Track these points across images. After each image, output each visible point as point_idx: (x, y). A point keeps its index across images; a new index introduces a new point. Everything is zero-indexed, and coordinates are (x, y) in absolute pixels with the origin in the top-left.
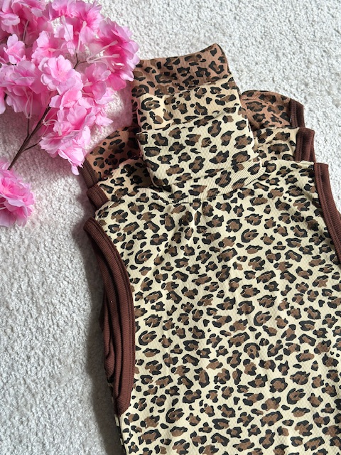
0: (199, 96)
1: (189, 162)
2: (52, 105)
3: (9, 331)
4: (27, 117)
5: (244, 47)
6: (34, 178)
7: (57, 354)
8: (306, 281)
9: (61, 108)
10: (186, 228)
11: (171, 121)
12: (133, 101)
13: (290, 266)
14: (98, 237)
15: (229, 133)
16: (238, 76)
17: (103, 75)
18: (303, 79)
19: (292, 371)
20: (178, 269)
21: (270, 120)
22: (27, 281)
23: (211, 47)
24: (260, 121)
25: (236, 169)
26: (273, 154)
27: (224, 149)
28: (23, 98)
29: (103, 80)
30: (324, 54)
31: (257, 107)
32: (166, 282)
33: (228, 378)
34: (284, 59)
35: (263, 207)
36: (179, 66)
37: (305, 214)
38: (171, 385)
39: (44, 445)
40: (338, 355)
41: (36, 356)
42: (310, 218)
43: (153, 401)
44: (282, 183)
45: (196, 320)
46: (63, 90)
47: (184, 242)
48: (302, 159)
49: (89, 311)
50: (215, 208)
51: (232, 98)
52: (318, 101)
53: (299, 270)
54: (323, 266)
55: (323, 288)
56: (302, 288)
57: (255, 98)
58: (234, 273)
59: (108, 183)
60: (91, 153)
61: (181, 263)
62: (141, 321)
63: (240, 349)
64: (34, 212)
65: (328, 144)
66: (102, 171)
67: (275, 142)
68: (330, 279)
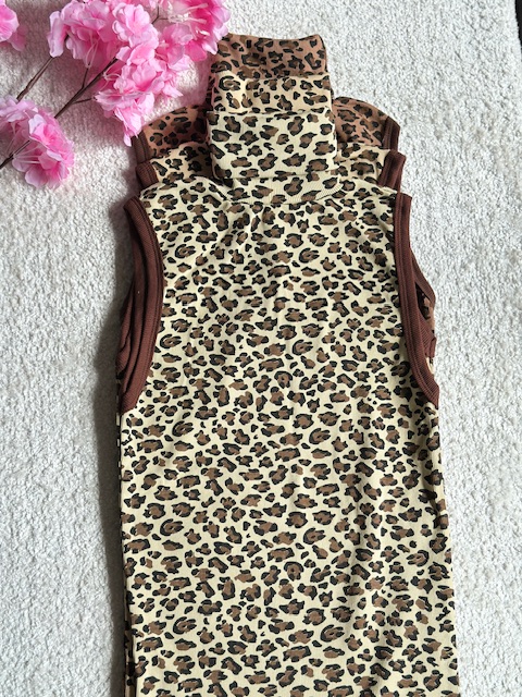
0: (286, 89)
1: (260, 157)
2: (120, 56)
3: (14, 301)
4: (87, 66)
8: (359, 318)
9: (129, 63)
10: (240, 231)
11: (249, 109)
12: (210, 77)
13: (346, 297)
14: (139, 219)
15: (311, 135)
17: (183, 39)
18: (407, 100)
19: (322, 410)
20: (221, 275)
21: (360, 135)
23: (311, 37)
24: (349, 133)
25: (310, 178)
26: (355, 174)
27: (301, 152)
28: (87, 44)
29: (182, 44)
30: (437, 77)
31: (349, 117)
32: (204, 286)
33: (251, 403)
34: (391, 72)
35: (332, 228)
36: (272, 49)
37: (375, 245)
38: (186, 397)
39: (29, 432)
40: (375, 403)
41: (40, 336)
42: (379, 251)
43: (162, 409)
44: (358, 207)
45: (229, 333)
46: (136, 42)
47: (235, 246)
48: (386, 186)
49: (111, 300)
50: (277, 216)
51: (323, 99)
52: (418, 128)
53: (355, 304)
54: (381, 306)
55: (376, 328)
56: (353, 325)
57: (350, 107)
58: (282, 292)
59: (162, 162)
60: (151, 125)
61: (226, 269)
62: (167, 321)
63: (271, 375)
64: (70, 178)
66: (158, 148)
67: (360, 160)
68: (386, 321)
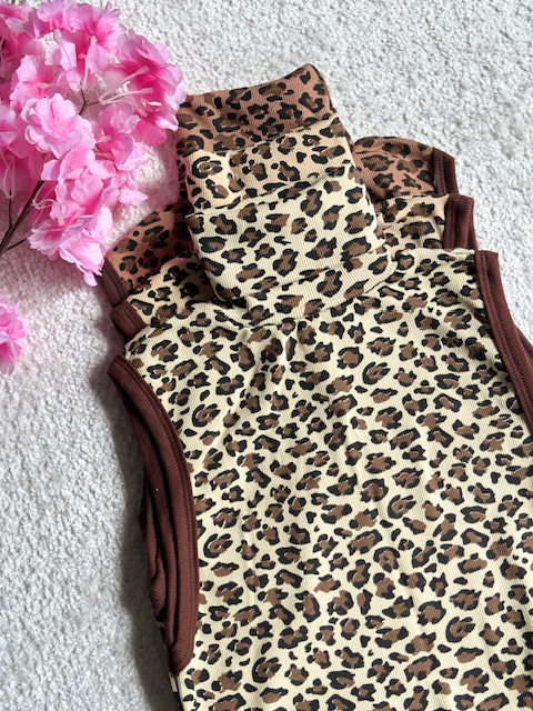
0: (285, 151)
1: (273, 258)
2: (46, 176)
4: (8, 196)
5: (356, 66)
6: (24, 294)
7: (73, 577)
8: (469, 443)
9: (61, 181)
10: (272, 365)
11: (242, 193)
12: (179, 162)
13: (443, 419)
14: (131, 387)
15: (336, 209)
16: (347, 114)
17: (127, 124)
18: (452, 116)
19: (453, 589)
20: (263, 432)
21: (402, 184)
22: (19, 462)
23: (300, 70)
24: (385, 186)
25: (349, 266)
26: (408, 239)
27: (328, 235)
29: (128, 132)
30: (485, 72)
31: (381, 164)
32: (244, 454)
33: (350, 604)
34: (420, 83)
35: (396, 325)
36: (251, 102)
37: (463, 334)
38: (259, 620)
40: (525, 561)
41: (39, 583)
42: (471, 341)
43: (231, 647)
44: (425, 286)
45: (295, 512)
46: (62, 151)
47: (271, 388)
48: (456, 245)
49: (123, 507)
50: (317, 331)
51: (339, 151)
52: (478, 150)
53: (457, 425)
54: (496, 417)
55: (497, 452)
56: (464, 454)
57: (377, 150)
58: (352, 436)
59: (143, 297)
60: (115, 249)
61: (267, 422)
62: (206, 518)
63: (368, 557)
64: (27, 349)
65: (497, 219)
66: (133, 278)
67: (411, 220)
68: (507, 438)
